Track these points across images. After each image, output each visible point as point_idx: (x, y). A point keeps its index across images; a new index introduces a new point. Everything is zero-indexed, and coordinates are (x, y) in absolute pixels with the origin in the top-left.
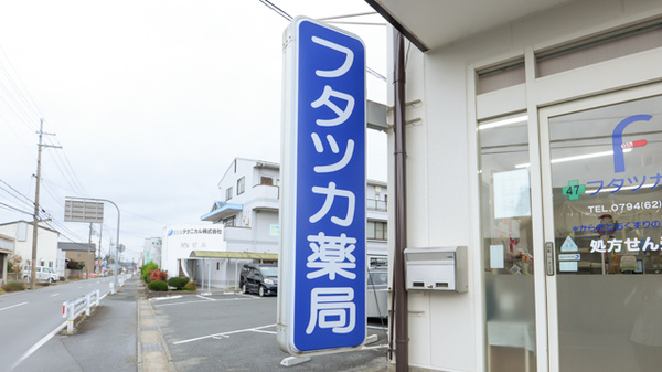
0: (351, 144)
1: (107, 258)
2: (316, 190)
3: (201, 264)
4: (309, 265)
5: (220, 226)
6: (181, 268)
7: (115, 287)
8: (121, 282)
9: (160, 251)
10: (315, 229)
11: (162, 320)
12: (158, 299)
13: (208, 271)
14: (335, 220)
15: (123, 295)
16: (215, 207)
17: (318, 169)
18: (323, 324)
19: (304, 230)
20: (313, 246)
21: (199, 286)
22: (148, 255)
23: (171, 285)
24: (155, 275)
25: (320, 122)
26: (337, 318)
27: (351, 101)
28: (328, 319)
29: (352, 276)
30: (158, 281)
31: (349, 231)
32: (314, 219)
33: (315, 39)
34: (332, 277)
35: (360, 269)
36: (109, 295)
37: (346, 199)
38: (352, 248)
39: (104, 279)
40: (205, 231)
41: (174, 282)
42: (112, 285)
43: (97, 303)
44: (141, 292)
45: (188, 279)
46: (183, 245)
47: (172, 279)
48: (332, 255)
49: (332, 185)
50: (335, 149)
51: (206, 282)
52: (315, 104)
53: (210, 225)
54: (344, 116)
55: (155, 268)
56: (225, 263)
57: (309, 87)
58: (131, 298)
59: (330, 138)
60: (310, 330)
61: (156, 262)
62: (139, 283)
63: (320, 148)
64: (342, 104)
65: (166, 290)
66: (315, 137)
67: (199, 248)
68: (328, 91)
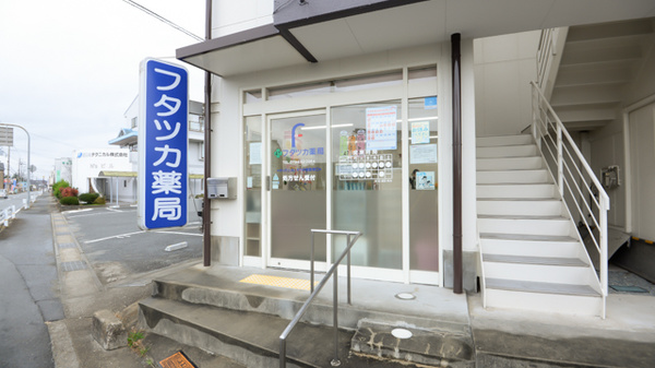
0: (178, 125)
1: (16, 176)
2: (157, 149)
3: (109, 182)
4: (153, 187)
5: (126, 150)
6: (90, 186)
7: (28, 202)
8: (33, 198)
9: (70, 170)
10: (157, 169)
11: (75, 227)
12: (71, 212)
13: (116, 188)
14: (168, 164)
15: (37, 209)
16: (122, 133)
17: (158, 139)
18: (162, 216)
19: (150, 169)
20: (155, 178)
21: (108, 200)
22: (59, 174)
23: (82, 200)
24: (67, 192)
25: (159, 114)
26: (170, 213)
27: (179, 102)
28: (164, 213)
29: (179, 192)
30: (69, 197)
31: (177, 170)
32: (155, 164)
33: (156, 70)
34: (167, 193)
35: (184, 189)
36: (23, 209)
37: (175, 154)
38: (179, 178)
39: (14, 196)
40: (112, 154)
41: (84, 197)
42: (25, 201)
43: (14, 216)
44: (54, 206)
45: (97, 195)
46: (92, 166)
47: (83, 195)
48: (167, 182)
49: (167, 146)
50: (169, 128)
51: (114, 197)
52: (157, 105)
53: (117, 149)
54: (174, 110)
55: (66, 185)
56: (132, 182)
57: (153, 96)
58: (44, 212)
59: (166, 122)
60: (154, 218)
61: (67, 180)
62: (51, 200)
63: (159, 127)
64: (173, 104)
65: (78, 204)
66: (156, 122)
67: (106, 169)
68: (164, 97)
